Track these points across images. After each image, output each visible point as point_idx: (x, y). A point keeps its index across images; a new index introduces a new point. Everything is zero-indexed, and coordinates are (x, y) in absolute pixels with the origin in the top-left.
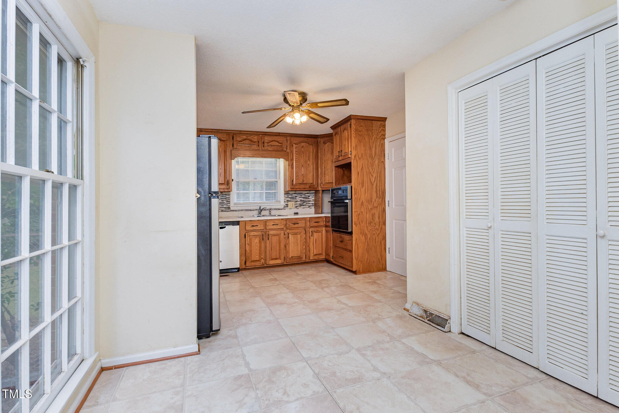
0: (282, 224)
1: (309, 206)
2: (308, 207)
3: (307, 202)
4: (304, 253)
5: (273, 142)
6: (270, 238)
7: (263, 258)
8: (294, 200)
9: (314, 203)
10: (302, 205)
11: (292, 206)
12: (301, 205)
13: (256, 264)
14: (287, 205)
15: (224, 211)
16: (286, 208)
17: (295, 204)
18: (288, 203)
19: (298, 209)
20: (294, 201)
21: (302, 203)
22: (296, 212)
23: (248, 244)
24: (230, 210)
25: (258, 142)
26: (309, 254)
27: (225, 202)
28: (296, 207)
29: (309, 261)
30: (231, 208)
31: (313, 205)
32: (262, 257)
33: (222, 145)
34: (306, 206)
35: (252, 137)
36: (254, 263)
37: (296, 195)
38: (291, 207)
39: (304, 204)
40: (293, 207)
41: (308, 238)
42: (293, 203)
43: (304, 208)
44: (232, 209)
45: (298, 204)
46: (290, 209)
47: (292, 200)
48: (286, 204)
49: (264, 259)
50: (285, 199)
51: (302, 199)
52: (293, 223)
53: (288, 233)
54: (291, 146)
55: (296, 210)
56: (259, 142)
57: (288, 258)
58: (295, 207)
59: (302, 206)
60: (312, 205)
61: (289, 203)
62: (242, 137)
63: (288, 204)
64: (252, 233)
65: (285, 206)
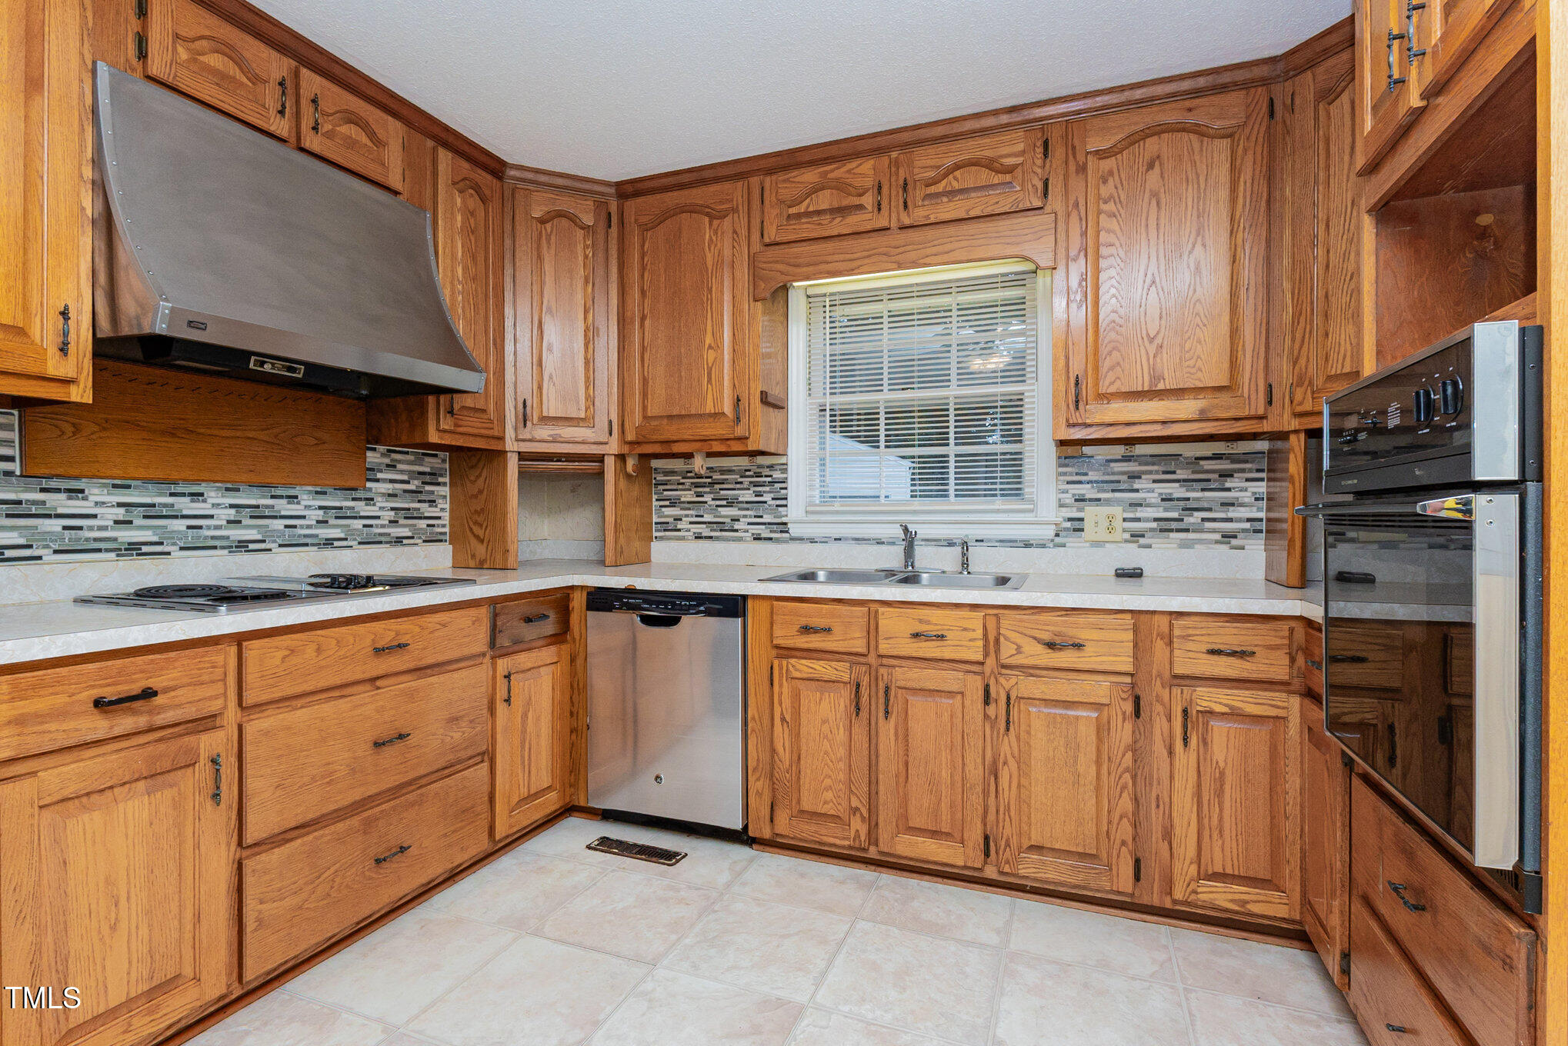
0: (971, 635)
1: (1228, 536)
2: (1217, 542)
3: (1210, 510)
4: (1124, 843)
5: (958, 173)
6: (896, 708)
7: (857, 809)
8: (1118, 495)
9: (1262, 515)
10: (1174, 525)
11: (1110, 530)
12: (1164, 525)
13: (823, 831)
14: (1077, 525)
15: (765, 539)
16: (1072, 541)
17: (1125, 520)
18: (1081, 510)
19: (1150, 546)
20: (1119, 502)
21: (1175, 515)
22: (1129, 564)
23: (783, 719)
24: (787, 535)
25: (876, 191)
26: (1167, 854)
27: (767, 498)
28: (1136, 536)
29: (1168, 904)
30: (789, 525)
31: (1260, 531)
32: (855, 803)
33: (714, 238)
34: (1201, 531)
35: (849, 171)
36: (813, 828)
37: (1133, 467)
38: (1103, 535)
39: (1191, 520)
40: (1109, 538)
41: (1159, 749)
42: (1118, 511)
43: (1185, 545)
44: (795, 530)
45: (1147, 520)
46: (1097, 544)
47: (1109, 495)
48: (1070, 520)
49: (863, 818)
50: (1066, 492)
51: (1177, 491)
52: (1046, 637)
53: (1008, 698)
54: (1072, 168)
55: (1131, 556)
56: (880, 187)
57: (1008, 845)
58: (1127, 536)
59: (1172, 535)
60: (1244, 531)
61: (1090, 513)
62: (796, 180)
63: (1082, 520)
64: (803, 667)
65: (1066, 529)
